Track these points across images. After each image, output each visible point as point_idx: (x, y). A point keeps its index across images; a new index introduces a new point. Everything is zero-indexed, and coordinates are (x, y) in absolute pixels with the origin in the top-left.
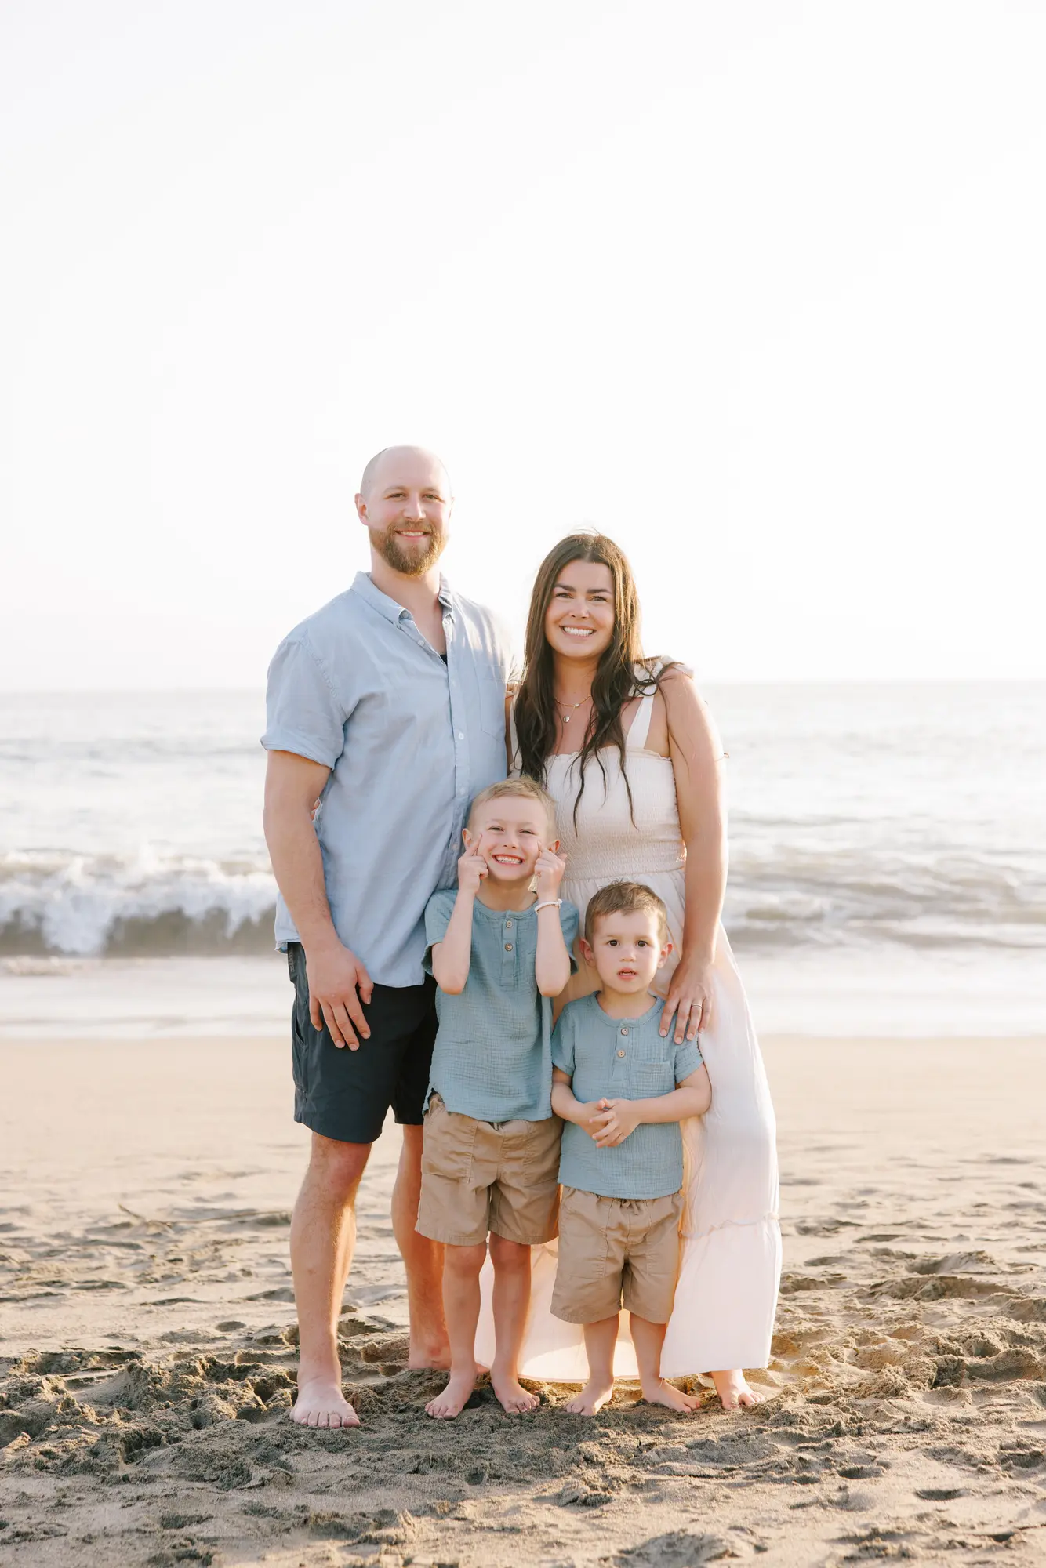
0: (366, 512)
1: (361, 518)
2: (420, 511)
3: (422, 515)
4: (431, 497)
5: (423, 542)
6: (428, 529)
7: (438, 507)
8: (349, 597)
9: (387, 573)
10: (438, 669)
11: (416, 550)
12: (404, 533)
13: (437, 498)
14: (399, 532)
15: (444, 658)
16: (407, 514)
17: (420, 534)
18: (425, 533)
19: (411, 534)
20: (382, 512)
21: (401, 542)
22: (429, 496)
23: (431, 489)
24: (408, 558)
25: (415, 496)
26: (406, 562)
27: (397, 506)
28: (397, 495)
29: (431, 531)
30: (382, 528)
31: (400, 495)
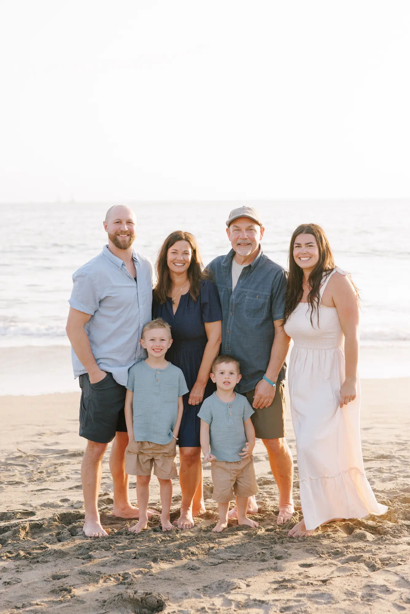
0: (107, 228)
1: (105, 230)
2: (126, 228)
3: (127, 229)
4: (130, 222)
5: (127, 238)
6: (129, 233)
7: (132, 226)
8: (102, 257)
9: (112, 246)
10: (134, 284)
11: (125, 241)
12: (121, 235)
13: (132, 223)
14: (119, 235)
15: (135, 279)
16: (121, 229)
17: (126, 235)
18: (128, 235)
19: (123, 236)
20: (113, 228)
21: (120, 238)
22: (129, 222)
23: (130, 220)
24: (122, 244)
25: (124, 222)
26: (121, 245)
27: (117, 226)
28: (118, 222)
29: (130, 234)
30: (113, 233)
31: (119, 222)
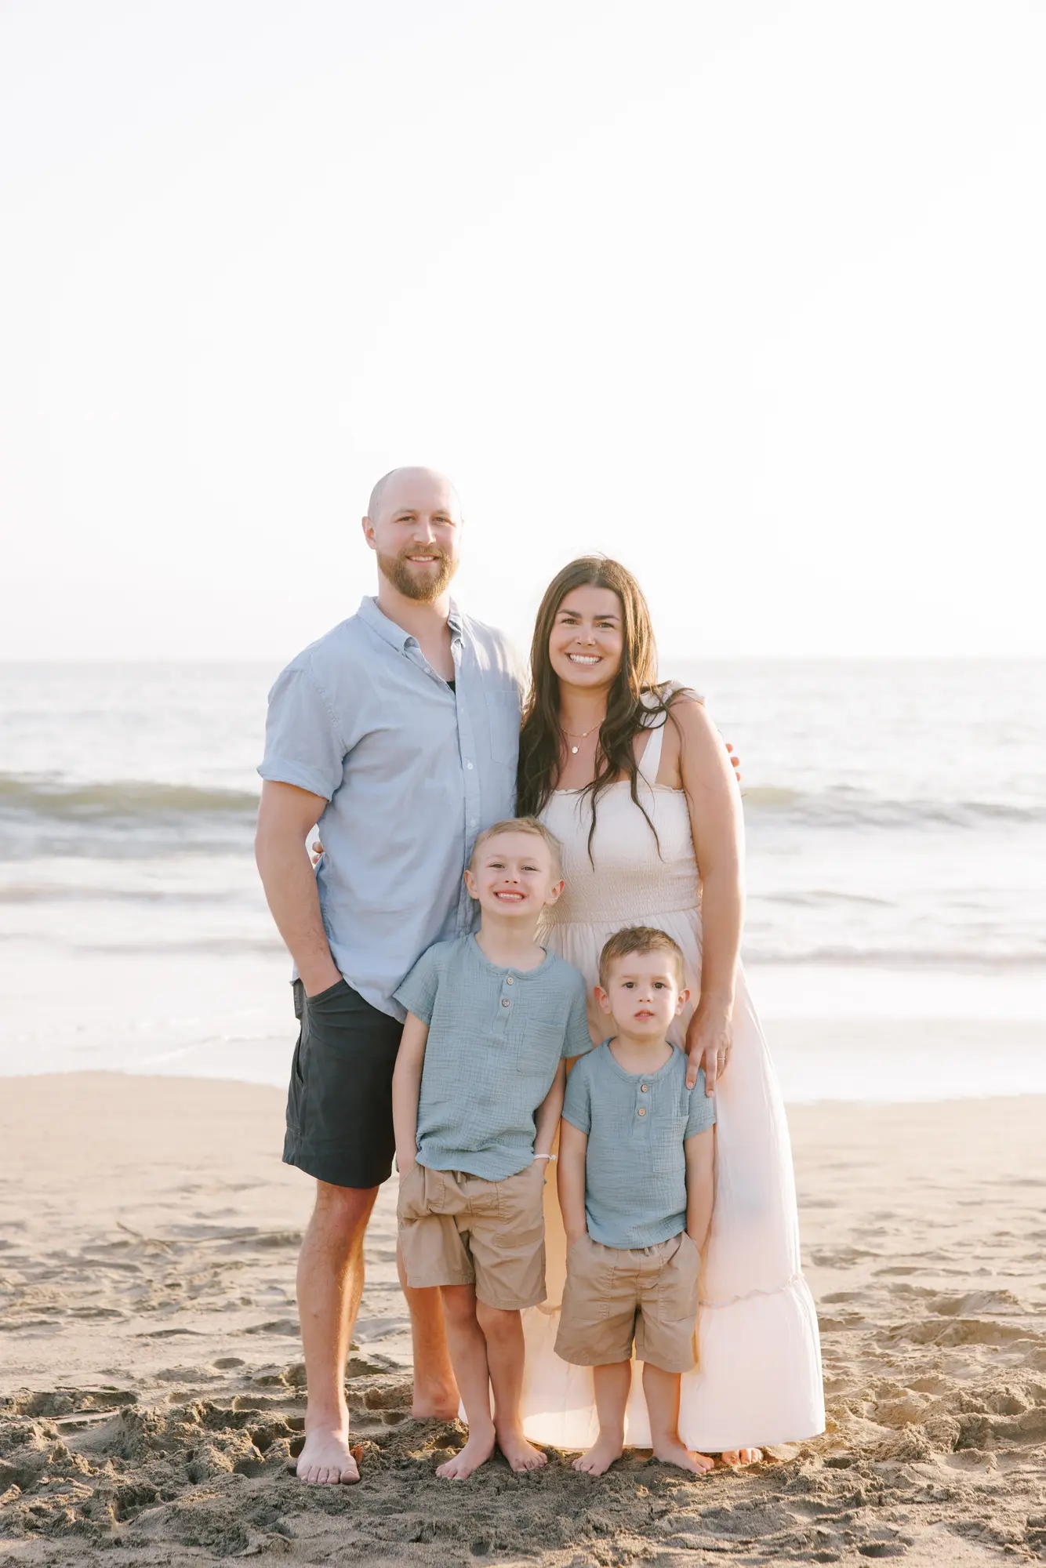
0: (375, 536)
1: (369, 542)
2: (431, 535)
3: (432, 540)
4: (441, 519)
5: (435, 565)
6: (438, 554)
7: (448, 531)
8: (354, 625)
9: (395, 598)
10: (446, 697)
11: (427, 576)
12: (414, 558)
13: (448, 521)
14: (408, 558)
15: (452, 685)
16: (416, 539)
17: (430, 558)
18: (436, 558)
19: (422, 559)
20: (392, 536)
21: (412, 568)
22: (440, 519)
23: (441, 512)
24: (419, 584)
25: (426, 519)
26: (416, 587)
27: (407, 530)
28: (406, 519)
29: (441, 555)
30: (393, 554)
31: (409, 518)
